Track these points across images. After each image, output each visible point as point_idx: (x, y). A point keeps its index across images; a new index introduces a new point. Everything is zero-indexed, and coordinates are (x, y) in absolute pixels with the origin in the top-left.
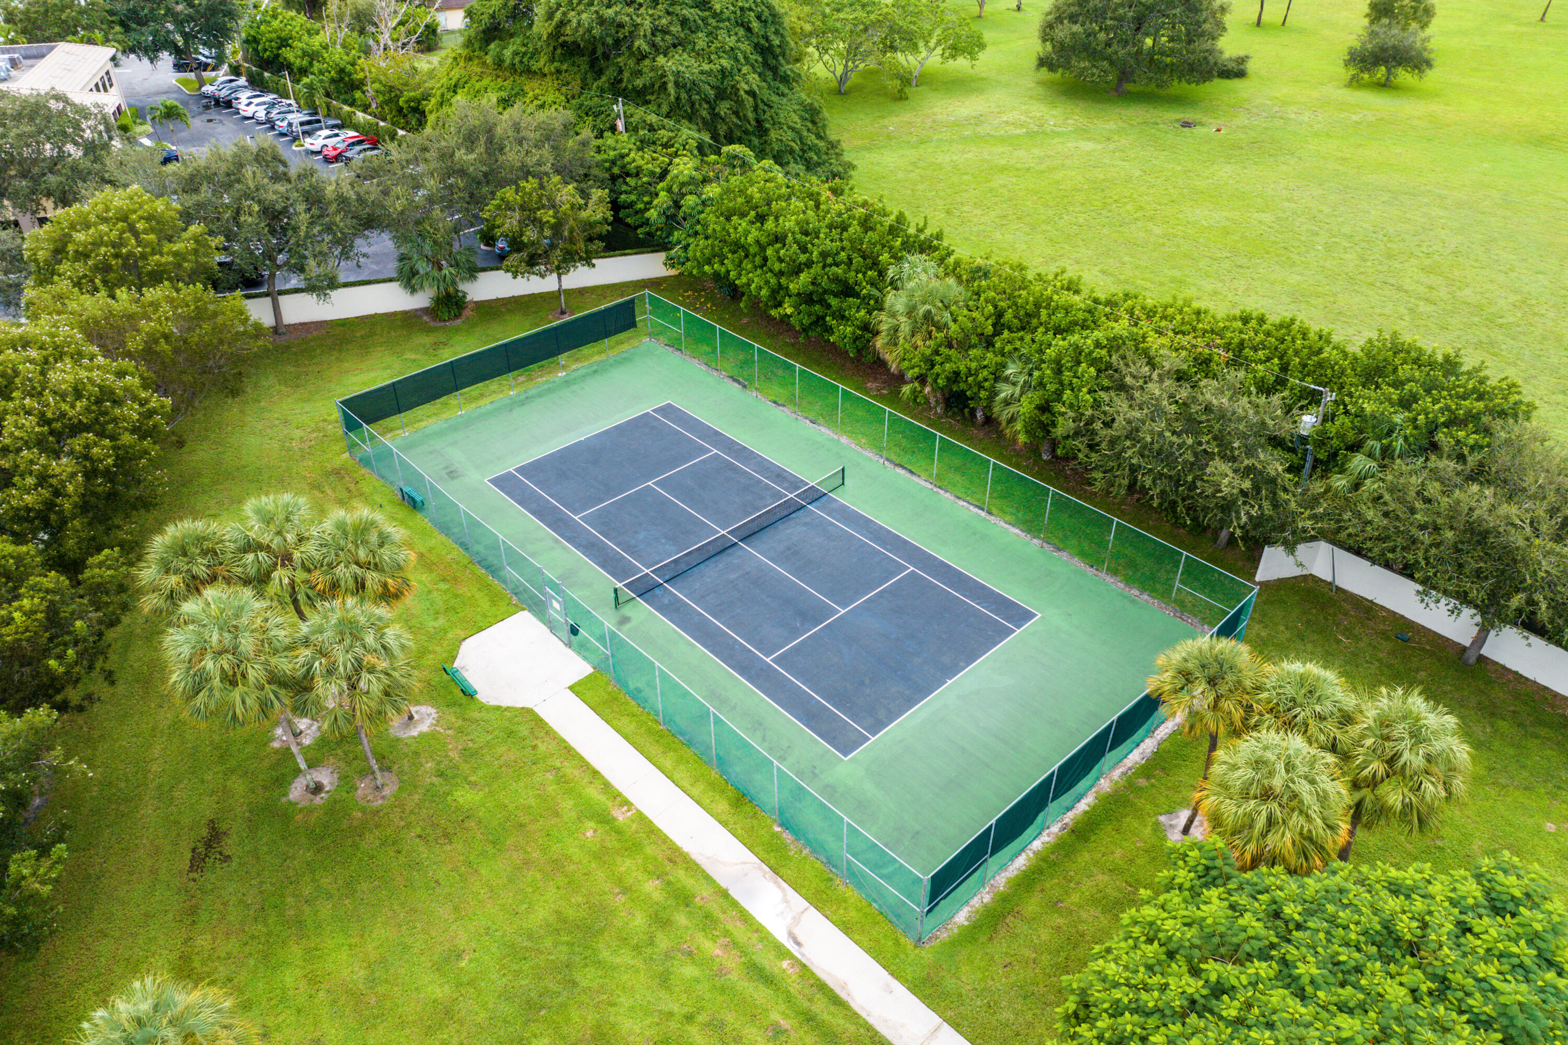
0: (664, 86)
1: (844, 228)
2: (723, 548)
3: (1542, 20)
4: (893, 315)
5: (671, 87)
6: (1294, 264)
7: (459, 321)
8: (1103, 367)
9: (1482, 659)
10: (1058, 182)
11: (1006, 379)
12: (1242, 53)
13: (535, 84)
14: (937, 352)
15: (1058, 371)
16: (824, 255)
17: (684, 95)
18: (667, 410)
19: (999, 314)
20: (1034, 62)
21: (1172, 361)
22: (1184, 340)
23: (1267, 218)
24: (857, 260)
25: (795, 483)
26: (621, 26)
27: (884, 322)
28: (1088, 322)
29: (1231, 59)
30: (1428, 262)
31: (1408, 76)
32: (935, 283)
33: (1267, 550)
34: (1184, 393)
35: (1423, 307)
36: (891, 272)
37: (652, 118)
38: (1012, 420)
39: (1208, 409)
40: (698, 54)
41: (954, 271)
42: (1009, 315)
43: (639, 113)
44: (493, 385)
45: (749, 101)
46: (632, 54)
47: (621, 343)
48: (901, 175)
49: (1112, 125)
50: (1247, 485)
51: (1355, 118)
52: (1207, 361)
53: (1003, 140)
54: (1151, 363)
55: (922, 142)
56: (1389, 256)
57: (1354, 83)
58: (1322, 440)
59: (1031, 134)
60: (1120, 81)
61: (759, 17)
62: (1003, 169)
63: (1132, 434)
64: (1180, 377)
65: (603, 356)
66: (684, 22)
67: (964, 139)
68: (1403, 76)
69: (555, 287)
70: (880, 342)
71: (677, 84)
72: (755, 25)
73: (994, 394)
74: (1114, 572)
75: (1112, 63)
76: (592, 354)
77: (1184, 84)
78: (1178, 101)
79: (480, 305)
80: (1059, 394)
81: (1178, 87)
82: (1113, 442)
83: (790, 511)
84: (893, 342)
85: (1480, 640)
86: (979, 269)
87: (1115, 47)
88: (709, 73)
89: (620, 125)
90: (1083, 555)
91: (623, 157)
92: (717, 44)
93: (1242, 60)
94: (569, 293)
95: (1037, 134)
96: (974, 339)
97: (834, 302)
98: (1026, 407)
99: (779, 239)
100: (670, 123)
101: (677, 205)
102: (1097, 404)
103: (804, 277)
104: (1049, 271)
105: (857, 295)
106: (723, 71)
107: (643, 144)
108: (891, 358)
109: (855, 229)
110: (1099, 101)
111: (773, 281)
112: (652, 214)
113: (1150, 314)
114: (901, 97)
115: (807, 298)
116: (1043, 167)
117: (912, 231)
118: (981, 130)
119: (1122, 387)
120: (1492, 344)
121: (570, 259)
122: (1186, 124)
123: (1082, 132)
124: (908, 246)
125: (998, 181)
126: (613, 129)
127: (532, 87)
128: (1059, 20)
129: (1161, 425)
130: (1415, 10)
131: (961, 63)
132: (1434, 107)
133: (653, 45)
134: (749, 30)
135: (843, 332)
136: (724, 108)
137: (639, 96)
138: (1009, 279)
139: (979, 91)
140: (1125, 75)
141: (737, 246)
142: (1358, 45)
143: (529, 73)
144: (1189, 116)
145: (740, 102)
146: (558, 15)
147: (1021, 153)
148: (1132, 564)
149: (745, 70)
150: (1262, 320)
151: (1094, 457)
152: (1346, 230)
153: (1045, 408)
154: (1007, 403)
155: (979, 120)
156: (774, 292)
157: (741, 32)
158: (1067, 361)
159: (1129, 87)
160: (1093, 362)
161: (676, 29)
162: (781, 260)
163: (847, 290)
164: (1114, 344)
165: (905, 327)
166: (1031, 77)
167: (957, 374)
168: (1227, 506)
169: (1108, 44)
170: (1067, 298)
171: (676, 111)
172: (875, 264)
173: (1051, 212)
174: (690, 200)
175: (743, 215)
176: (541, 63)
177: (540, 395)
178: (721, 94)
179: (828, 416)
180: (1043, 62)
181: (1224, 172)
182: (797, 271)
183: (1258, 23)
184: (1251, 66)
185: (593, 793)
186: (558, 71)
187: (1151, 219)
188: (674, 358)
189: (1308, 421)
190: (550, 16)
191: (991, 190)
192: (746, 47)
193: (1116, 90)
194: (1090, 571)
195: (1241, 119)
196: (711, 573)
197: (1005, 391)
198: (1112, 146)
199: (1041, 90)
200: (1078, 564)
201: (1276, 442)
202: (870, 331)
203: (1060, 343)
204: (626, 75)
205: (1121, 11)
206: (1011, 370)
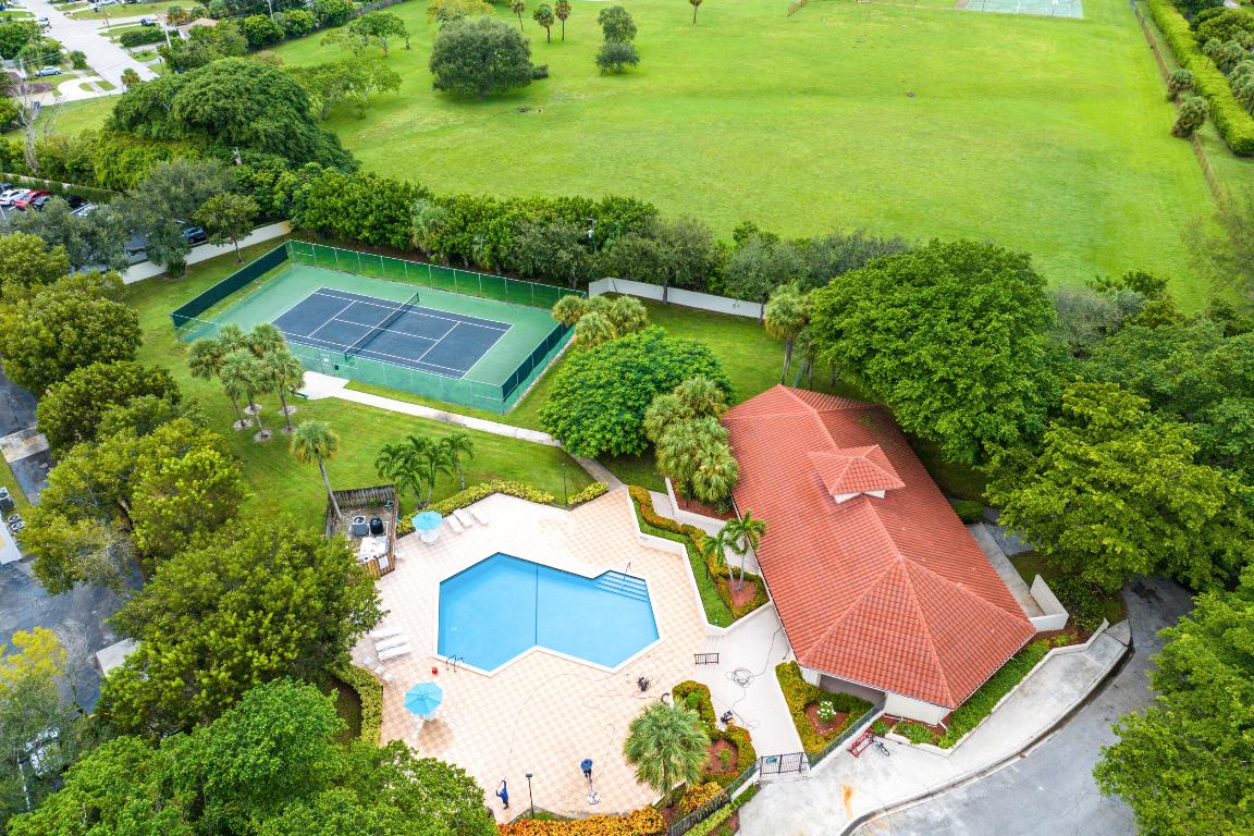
0: (258, 138)
1: (383, 193)
2: (379, 333)
3: (695, 22)
4: (418, 226)
5: (263, 137)
6: (587, 175)
7: (185, 276)
8: (513, 228)
9: (668, 303)
10: (465, 153)
11: (475, 243)
12: (544, 65)
13: (175, 145)
14: (442, 238)
15: (496, 234)
16: (378, 206)
17: (270, 141)
18: (322, 291)
19: (465, 217)
20: (431, 86)
21: (537, 220)
22: (541, 212)
23: (571, 155)
24: (394, 206)
25: (398, 305)
26: (227, 109)
27: (415, 231)
28: (502, 211)
29: (538, 68)
30: (645, 164)
31: (629, 67)
32: (433, 210)
33: (590, 284)
34: (543, 230)
35: (645, 185)
36: (411, 209)
37: (258, 155)
38: (482, 259)
39: (553, 234)
40: (271, 118)
41: (438, 202)
42: (469, 216)
43: (248, 154)
44: (228, 299)
45: (303, 139)
46: (235, 123)
47: (281, 268)
48: (381, 162)
49: (484, 117)
50: (572, 256)
51: (607, 94)
52: (550, 219)
53: (429, 134)
54: (530, 222)
55: (384, 142)
56: (629, 164)
57: (604, 73)
58: (596, 237)
59: (443, 129)
60: (482, 91)
61: (294, 93)
62: (434, 150)
63: (529, 247)
64: (542, 225)
65: (276, 276)
66: (259, 103)
67: (407, 136)
68: (626, 66)
69: (235, 249)
70: (415, 240)
71: (265, 136)
72: (294, 98)
73: (471, 250)
74: (537, 306)
75: (475, 82)
76: (269, 277)
77: (517, 89)
78: (516, 97)
79: (192, 266)
80: (499, 242)
81: (513, 90)
82: (523, 253)
83: (400, 315)
84: (422, 238)
85: (665, 296)
86: (451, 200)
87: (475, 73)
88: (279, 127)
89: (238, 161)
90: (523, 303)
91: (248, 177)
92: (278, 112)
93: (544, 68)
94: (243, 250)
95: (445, 128)
96: (457, 229)
97: (389, 226)
98: (487, 250)
99: (354, 202)
100: (266, 155)
101: (290, 197)
102: (514, 242)
103: (371, 218)
104: (479, 195)
105: (398, 221)
106: (286, 126)
107: (257, 169)
108: (423, 246)
109: (387, 192)
110: (472, 104)
111: (355, 223)
112: (277, 203)
113: (525, 204)
114: (361, 117)
115: (373, 228)
116: (456, 146)
117: (413, 188)
118: (416, 130)
119: (521, 233)
120: (673, 195)
121: (246, 232)
122: (523, 111)
123: (468, 123)
124: (414, 196)
125: (434, 157)
126: (235, 163)
127: (173, 147)
128: (440, 61)
129: (538, 243)
130: (626, 28)
131: (391, 92)
132: (642, 82)
133: (247, 118)
134: (291, 101)
135: (395, 239)
136: (291, 144)
137: (244, 145)
138: (465, 202)
139: (405, 106)
140: (483, 87)
141: (334, 209)
142: (600, 53)
143: (170, 140)
144: (522, 105)
145: (298, 140)
146: (189, 109)
147: (441, 140)
148: (543, 303)
149: (297, 123)
150: (567, 199)
151: (518, 261)
152: (608, 154)
153: (494, 249)
154: (478, 252)
155: (411, 124)
156: (357, 228)
157: (289, 103)
158: (498, 229)
159: (487, 93)
160: (509, 226)
161: (256, 107)
162: (357, 212)
163: (392, 220)
164: (515, 218)
165: (426, 230)
166: (431, 96)
167: (453, 245)
168: (568, 266)
169: (471, 72)
170: (489, 205)
171: (266, 149)
172: (402, 206)
173: (467, 170)
174: (297, 193)
175: (331, 195)
176: (177, 133)
177: (256, 297)
178: (288, 137)
179: (401, 277)
180: (436, 86)
181: (547, 134)
182: (365, 216)
183: (549, 41)
184: (550, 70)
185: (373, 410)
186: (191, 137)
187: (517, 165)
188: (312, 270)
189: (590, 232)
190: (183, 109)
191: (433, 162)
192: (293, 110)
193: (480, 95)
194: (528, 308)
195: (550, 104)
196: (379, 341)
197: (476, 248)
198: (487, 129)
199: (439, 102)
200: (523, 306)
201: (581, 242)
202: (408, 236)
203: (494, 222)
204: (234, 135)
205: (473, 54)
206: (476, 239)
